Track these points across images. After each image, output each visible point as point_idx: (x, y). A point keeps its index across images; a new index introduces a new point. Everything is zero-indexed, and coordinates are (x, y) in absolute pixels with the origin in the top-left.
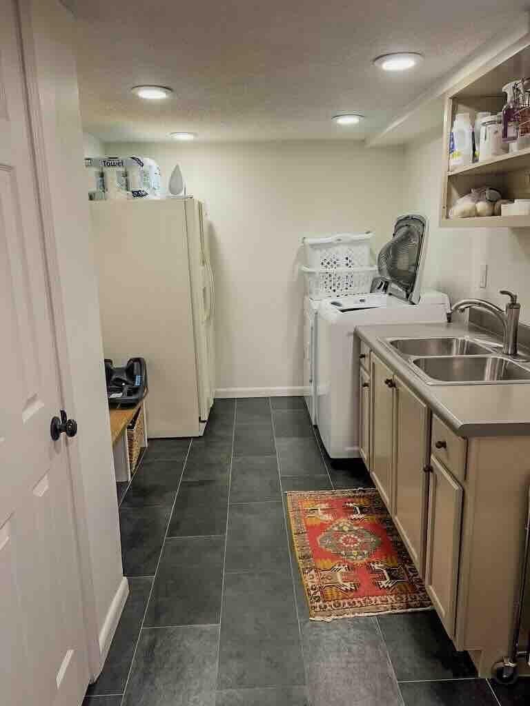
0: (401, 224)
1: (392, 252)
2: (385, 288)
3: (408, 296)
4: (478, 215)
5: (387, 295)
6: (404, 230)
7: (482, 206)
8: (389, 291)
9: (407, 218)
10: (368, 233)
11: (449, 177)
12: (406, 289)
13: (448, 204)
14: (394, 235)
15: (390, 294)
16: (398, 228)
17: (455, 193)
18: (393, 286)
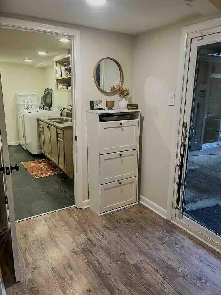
0: (46, 90)
1: (45, 98)
2: (44, 108)
3: (50, 109)
4: (64, 89)
5: (44, 110)
6: (47, 92)
7: (64, 87)
8: (45, 109)
9: (47, 89)
10: (36, 92)
11: (57, 80)
12: (49, 107)
13: (57, 86)
14: (44, 93)
15: (45, 110)
16: (45, 91)
17: (58, 84)
18: (46, 107)
